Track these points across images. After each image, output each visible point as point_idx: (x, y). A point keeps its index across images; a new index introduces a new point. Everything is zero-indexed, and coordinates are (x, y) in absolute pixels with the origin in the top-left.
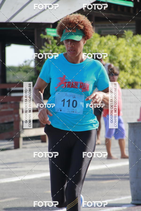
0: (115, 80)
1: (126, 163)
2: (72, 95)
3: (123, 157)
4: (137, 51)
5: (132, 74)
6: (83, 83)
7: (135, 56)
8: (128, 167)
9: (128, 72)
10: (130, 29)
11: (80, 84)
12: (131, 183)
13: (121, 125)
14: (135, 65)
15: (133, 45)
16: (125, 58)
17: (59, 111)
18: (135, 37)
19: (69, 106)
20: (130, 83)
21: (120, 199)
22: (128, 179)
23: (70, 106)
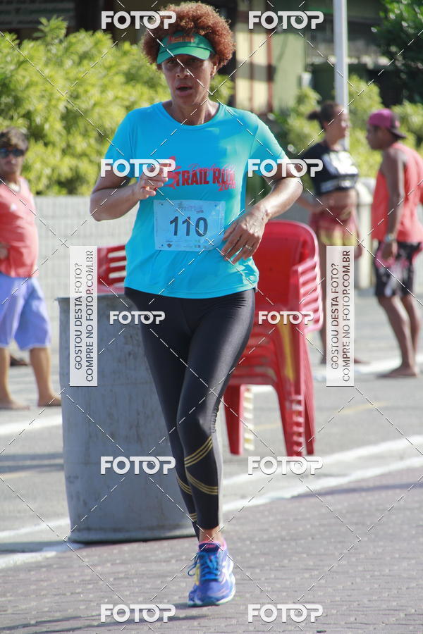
0: (16, 168)
1: (54, 419)
2: (195, 207)
3: (45, 401)
4: (80, 82)
5: (67, 150)
6: (219, 171)
7: (75, 97)
8: (61, 432)
9: (54, 145)
10: (59, 12)
11: (212, 172)
12: (70, 480)
13: (35, 304)
14: (76, 123)
15: (68, 63)
16: (45, 102)
17: (166, 248)
18: (72, 38)
19: (188, 234)
20: (63, 179)
21: (37, 528)
22: (59, 467)
23: (191, 233)
